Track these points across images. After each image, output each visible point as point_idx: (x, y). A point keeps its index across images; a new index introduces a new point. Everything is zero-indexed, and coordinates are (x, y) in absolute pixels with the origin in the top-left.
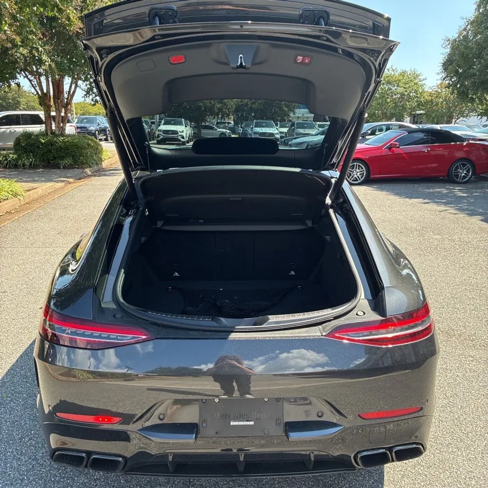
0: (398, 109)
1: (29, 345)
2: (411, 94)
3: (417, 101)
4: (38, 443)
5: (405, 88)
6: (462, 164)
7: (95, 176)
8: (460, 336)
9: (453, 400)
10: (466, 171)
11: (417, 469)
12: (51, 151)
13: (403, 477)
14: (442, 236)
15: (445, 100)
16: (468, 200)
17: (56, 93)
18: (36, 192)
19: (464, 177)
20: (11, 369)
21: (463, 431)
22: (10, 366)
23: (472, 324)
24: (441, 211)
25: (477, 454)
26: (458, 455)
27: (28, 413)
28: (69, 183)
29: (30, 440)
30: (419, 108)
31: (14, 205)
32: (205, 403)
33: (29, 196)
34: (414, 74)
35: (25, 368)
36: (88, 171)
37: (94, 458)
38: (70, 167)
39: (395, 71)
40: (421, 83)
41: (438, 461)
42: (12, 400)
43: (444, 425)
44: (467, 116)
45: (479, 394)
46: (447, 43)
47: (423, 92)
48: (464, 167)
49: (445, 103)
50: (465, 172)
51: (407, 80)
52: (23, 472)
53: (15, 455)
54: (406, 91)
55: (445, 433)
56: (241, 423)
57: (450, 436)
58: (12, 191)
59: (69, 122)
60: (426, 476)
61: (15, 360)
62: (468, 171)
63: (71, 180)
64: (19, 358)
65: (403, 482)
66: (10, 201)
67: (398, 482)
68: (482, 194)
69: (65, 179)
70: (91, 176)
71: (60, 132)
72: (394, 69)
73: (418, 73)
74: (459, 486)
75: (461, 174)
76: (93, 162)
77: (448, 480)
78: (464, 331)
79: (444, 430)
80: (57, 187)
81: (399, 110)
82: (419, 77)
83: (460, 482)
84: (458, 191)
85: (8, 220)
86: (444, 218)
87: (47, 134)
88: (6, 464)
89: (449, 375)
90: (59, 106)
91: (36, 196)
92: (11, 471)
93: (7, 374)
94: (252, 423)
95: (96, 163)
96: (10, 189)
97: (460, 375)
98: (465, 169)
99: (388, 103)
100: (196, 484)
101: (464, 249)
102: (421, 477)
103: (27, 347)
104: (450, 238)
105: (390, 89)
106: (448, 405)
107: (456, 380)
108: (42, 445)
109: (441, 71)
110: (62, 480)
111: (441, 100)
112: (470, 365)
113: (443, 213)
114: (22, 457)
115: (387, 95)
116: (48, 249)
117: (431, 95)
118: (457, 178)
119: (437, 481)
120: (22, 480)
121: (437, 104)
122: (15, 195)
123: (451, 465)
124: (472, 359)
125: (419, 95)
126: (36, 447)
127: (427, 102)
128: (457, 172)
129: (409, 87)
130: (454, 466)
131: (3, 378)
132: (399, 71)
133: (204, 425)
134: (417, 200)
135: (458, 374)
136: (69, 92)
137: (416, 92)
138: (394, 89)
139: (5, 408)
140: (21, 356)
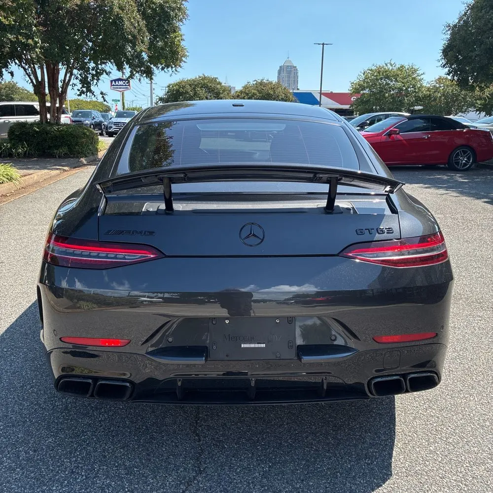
0: (395, 104)
1: (28, 307)
2: (409, 90)
3: (415, 96)
4: (40, 390)
5: (403, 83)
6: (463, 151)
7: (91, 165)
8: (467, 299)
9: (463, 353)
10: (467, 158)
11: (428, 412)
12: (46, 140)
13: (415, 418)
14: (444, 215)
15: (444, 95)
16: (469, 185)
17: (51, 82)
18: (31, 178)
19: (465, 165)
20: (11, 327)
21: (474, 380)
22: (9, 325)
23: (478, 289)
24: (443, 194)
25: (490, 399)
26: (470, 400)
27: (29, 365)
28: (65, 171)
29: (32, 387)
30: (418, 103)
31: (10, 189)
32: (215, 324)
33: (25, 181)
34: (412, 68)
35: (25, 327)
36: (84, 161)
37: (101, 384)
38: (66, 156)
39: (394, 66)
40: (419, 78)
41: (450, 405)
42: (12, 354)
43: (454, 374)
44: (465, 111)
45: (489, 348)
46: (447, 29)
47: (421, 86)
48: (464, 154)
49: (443, 98)
50: (465, 159)
51: (405, 75)
52: (25, 415)
53: (16, 401)
54: (404, 86)
55: (456, 381)
56: (252, 346)
57: (461, 383)
58: (7, 175)
59: (64, 113)
60: (438, 417)
61: (13, 320)
62: (469, 159)
63: (66, 168)
64: (18, 318)
65: (415, 423)
66: (5, 185)
67: (410, 423)
68: (483, 180)
69: (60, 167)
70: (87, 165)
71: (56, 121)
72: (392, 63)
73: (416, 67)
74: (473, 426)
75: (462, 161)
76: (89, 151)
77: (461, 422)
78: (471, 295)
79: (454, 379)
80: (53, 174)
81: (397, 105)
82: (417, 72)
83: (474, 423)
84: (459, 178)
85: (4, 201)
86: (446, 200)
87: (42, 123)
88: (7, 409)
89: (458, 332)
90: (54, 95)
91: (31, 182)
92: (12, 415)
93: (6, 331)
94: (263, 345)
95: (92, 153)
96: (5, 173)
97: (469, 332)
98: (466, 156)
99: (386, 98)
100: (203, 425)
101: (468, 227)
102: (433, 419)
103: (26, 309)
104: (452, 217)
105: (389, 84)
106: (458, 357)
107: (464, 336)
108: (44, 392)
109: (441, 58)
110: (66, 422)
111: (439, 95)
112: (479, 324)
113: (444, 196)
114: (24, 403)
115: (385, 89)
116: (45, 226)
117: (429, 89)
118: (458, 165)
119: (450, 422)
120: (24, 422)
121: (435, 100)
122: (11, 179)
123: (463, 409)
124: (480, 319)
125: (417, 90)
126: (38, 394)
127: (425, 97)
128: (458, 160)
129: (407, 82)
130: (466, 409)
131: (3, 335)
132: (398, 66)
133: (214, 347)
134: (418, 185)
135: (466, 331)
136: (64, 80)
137: (414, 86)
138: (392, 84)
139: (5, 360)
140: (21, 317)
